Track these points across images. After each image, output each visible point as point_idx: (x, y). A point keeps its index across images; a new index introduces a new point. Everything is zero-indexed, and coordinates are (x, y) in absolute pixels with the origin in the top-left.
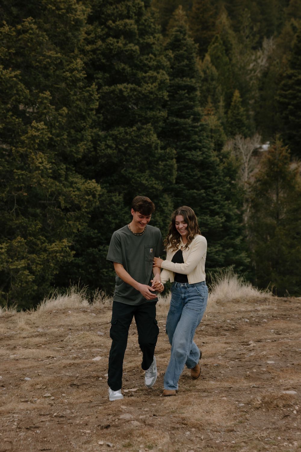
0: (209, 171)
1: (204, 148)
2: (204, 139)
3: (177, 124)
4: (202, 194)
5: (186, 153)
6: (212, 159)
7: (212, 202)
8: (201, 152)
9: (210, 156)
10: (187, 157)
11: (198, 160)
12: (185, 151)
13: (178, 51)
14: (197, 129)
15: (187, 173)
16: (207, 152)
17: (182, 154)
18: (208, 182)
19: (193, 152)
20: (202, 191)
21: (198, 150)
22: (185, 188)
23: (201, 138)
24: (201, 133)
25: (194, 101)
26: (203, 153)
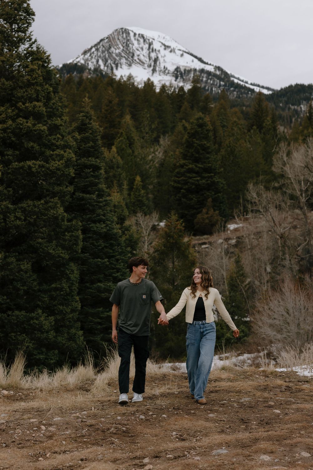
0: (112, 242)
1: (108, 221)
2: (108, 213)
3: (83, 199)
4: (106, 262)
5: (91, 226)
6: (115, 231)
7: (115, 270)
8: (105, 225)
9: (113, 229)
10: (92, 229)
11: (102, 231)
12: (90, 224)
13: (85, 134)
14: (101, 204)
15: (92, 244)
16: (110, 224)
17: (88, 226)
18: (111, 251)
19: (98, 225)
20: (106, 260)
21: (102, 223)
22: (90, 257)
23: (105, 212)
24: (105, 207)
25: (99, 179)
26: (107, 226)
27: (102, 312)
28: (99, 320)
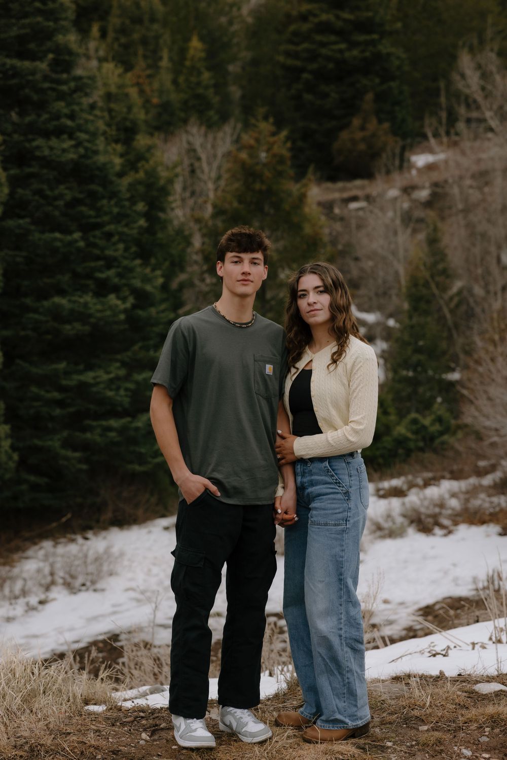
0: (93, 187)
1: (81, 131)
2: (82, 110)
4: (76, 241)
5: (35, 144)
6: (101, 159)
7: (101, 263)
8: (73, 143)
9: (96, 152)
10: (38, 153)
11: (63, 159)
12: (34, 140)
14: (64, 88)
15: (40, 193)
16: (88, 141)
17: (27, 145)
18: (92, 213)
19: (54, 142)
20: (77, 235)
21: (65, 136)
22: (33, 228)
23: (76, 108)
24: (75, 96)
25: (56, 20)
26: (79, 144)
27: (67, 373)
28: (56, 395)
